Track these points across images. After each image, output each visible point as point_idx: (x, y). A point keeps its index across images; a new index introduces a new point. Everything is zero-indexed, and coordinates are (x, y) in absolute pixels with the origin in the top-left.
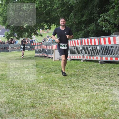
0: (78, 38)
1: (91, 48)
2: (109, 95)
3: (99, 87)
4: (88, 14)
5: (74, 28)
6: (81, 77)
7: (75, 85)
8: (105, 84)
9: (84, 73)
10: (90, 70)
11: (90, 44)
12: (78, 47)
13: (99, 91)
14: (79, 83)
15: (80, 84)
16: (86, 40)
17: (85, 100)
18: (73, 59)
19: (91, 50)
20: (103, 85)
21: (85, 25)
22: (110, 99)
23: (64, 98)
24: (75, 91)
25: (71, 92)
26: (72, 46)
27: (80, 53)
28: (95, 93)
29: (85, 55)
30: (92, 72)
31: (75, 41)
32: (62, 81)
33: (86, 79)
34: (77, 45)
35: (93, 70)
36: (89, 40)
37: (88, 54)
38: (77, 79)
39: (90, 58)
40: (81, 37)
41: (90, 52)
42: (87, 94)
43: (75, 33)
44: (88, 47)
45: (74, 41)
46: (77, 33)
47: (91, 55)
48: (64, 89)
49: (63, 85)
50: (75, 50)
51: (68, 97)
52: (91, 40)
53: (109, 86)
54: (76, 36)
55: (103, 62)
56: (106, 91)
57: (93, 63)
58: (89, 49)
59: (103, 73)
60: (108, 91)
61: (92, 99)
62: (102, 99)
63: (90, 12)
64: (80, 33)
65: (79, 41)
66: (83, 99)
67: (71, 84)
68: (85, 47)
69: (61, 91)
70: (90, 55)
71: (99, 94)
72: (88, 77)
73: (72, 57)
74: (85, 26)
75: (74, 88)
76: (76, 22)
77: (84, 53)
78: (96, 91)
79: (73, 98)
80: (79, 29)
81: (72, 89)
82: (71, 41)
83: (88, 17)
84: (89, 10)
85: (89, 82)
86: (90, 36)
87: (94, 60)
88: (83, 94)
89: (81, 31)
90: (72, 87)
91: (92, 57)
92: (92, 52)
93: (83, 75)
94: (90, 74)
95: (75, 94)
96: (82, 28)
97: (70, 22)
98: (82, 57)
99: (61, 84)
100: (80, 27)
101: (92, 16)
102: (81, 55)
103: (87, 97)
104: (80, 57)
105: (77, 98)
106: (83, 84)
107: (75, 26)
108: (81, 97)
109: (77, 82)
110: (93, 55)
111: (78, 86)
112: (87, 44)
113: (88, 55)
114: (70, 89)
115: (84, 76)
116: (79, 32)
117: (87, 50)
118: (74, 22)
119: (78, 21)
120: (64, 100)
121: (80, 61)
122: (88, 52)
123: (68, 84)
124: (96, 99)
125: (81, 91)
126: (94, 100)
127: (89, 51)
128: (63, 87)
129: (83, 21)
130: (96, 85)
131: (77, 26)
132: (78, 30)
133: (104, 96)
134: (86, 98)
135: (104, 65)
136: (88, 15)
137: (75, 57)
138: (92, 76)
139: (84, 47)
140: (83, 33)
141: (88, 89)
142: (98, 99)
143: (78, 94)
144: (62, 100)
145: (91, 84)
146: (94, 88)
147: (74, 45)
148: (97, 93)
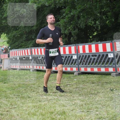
0: (28, 47)
1: (41, 58)
2: (57, 106)
3: (48, 97)
4: (38, 23)
5: (24, 38)
6: (30, 87)
7: (23, 95)
8: (53, 94)
9: (33, 83)
10: (39, 80)
11: (40, 54)
12: (28, 56)
13: (47, 101)
14: (28, 93)
15: (28, 95)
16: (36, 50)
17: (32, 111)
18: (22, 68)
19: (41, 60)
20: (51, 95)
21: (35, 34)
22: (58, 109)
23: (11, 108)
24: (23, 101)
25: (19, 103)
26: (22, 55)
27: (30, 63)
28: (43, 103)
29: (35, 64)
30: (41, 82)
31: (25, 51)
32: (10, 92)
33: (35, 89)
34: (26, 55)
35: (42, 80)
36: (39, 50)
37: (38, 63)
38: (25, 89)
39: (40, 68)
40: (31, 47)
41: (40, 61)
42: (35, 104)
43: (25, 42)
44: (38, 57)
45: (23, 51)
46: (27, 42)
47: (41, 65)
48: (12, 99)
49: (11, 96)
50: (24, 59)
51: (15, 108)
52: (41, 50)
53: (57, 96)
54: (26, 45)
55: (53, 72)
56: (54, 101)
57: (43, 73)
58: (39, 59)
59: (52, 83)
60: (57, 101)
61: (40, 110)
62: (50, 109)
63: (40, 21)
64: (30, 43)
65: (29, 50)
66: (30, 110)
67: (19, 94)
68: (35, 57)
69: (9, 101)
70: (39, 65)
71: (47, 105)
72: (37, 87)
73: (21, 66)
74: (35, 36)
75: (22, 99)
76: (26, 31)
77: (34, 63)
78: (44, 102)
79: (21, 108)
80: (29, 38)
81: (20, 99)
82: (21, 51)
83: (38, 26)
84: (40, 20)
85: (38, 92)
86: (40, 46)
87: (43, 69)
88: (30, 105)
89: (31, 41)
90: (20, 97)
91: (42, 67)
92: (42, 62)
93: (31, 85)
94: (39, 84)
95: (23, 104)
96: (33, 37)
97: (20, 31)
98: (31, 67)
99: (9, 95)
100: (30, 36)
101: (42, 26)
102: (31, 64)
103: (35, 107)
104: (30, 67)
105: (24, 109)
106: (31, 94)
107: (25, 36)
108: (29, 107)
109: (25, 92)
110: (43, 65)
111: (26, 96)
112: (36, 54)
113: (38, 65)
114: (17, 99)
115: (33, 86)
116: (29, 41)
117: (36, 60)
118: (24, 31)
119: (29, 30)
120: (11, 111)
121: (30, 71)
122: (38, 62)
123: (16, 95)
124: (44, 110)
125: (29, 101)
126: (41, 111)
127: (38, 60)
128: (10, 97)
129: (34, 30)
130: (44, 95)
131: (27, 36)
132: (28, 40)
133: (52, 106)
134: (34, 109)
135: (54, 75)
136: (39, 25)
137: (24, 67)
138: (41, 86)
139: (33, 57)
140: (33, 43)
141: (36, 99)
142: (45, 110)
143: (26, 105)
144: (9, 111)
145: (40, 94)
146: (43, 98)
147: (24, 55)
148: (45, 104)
